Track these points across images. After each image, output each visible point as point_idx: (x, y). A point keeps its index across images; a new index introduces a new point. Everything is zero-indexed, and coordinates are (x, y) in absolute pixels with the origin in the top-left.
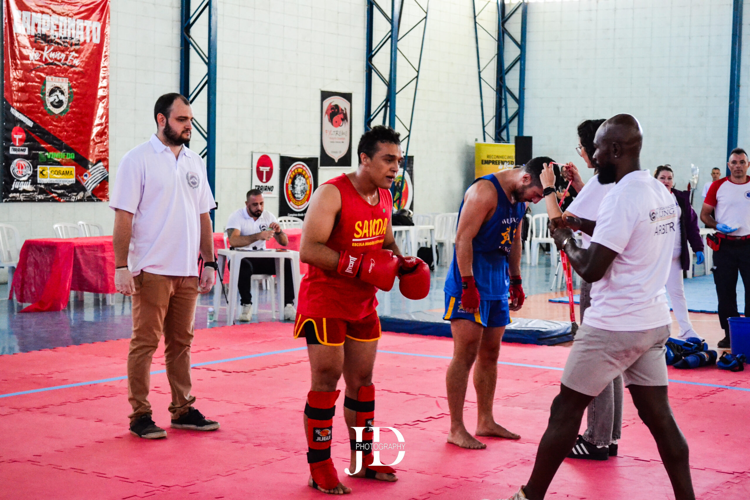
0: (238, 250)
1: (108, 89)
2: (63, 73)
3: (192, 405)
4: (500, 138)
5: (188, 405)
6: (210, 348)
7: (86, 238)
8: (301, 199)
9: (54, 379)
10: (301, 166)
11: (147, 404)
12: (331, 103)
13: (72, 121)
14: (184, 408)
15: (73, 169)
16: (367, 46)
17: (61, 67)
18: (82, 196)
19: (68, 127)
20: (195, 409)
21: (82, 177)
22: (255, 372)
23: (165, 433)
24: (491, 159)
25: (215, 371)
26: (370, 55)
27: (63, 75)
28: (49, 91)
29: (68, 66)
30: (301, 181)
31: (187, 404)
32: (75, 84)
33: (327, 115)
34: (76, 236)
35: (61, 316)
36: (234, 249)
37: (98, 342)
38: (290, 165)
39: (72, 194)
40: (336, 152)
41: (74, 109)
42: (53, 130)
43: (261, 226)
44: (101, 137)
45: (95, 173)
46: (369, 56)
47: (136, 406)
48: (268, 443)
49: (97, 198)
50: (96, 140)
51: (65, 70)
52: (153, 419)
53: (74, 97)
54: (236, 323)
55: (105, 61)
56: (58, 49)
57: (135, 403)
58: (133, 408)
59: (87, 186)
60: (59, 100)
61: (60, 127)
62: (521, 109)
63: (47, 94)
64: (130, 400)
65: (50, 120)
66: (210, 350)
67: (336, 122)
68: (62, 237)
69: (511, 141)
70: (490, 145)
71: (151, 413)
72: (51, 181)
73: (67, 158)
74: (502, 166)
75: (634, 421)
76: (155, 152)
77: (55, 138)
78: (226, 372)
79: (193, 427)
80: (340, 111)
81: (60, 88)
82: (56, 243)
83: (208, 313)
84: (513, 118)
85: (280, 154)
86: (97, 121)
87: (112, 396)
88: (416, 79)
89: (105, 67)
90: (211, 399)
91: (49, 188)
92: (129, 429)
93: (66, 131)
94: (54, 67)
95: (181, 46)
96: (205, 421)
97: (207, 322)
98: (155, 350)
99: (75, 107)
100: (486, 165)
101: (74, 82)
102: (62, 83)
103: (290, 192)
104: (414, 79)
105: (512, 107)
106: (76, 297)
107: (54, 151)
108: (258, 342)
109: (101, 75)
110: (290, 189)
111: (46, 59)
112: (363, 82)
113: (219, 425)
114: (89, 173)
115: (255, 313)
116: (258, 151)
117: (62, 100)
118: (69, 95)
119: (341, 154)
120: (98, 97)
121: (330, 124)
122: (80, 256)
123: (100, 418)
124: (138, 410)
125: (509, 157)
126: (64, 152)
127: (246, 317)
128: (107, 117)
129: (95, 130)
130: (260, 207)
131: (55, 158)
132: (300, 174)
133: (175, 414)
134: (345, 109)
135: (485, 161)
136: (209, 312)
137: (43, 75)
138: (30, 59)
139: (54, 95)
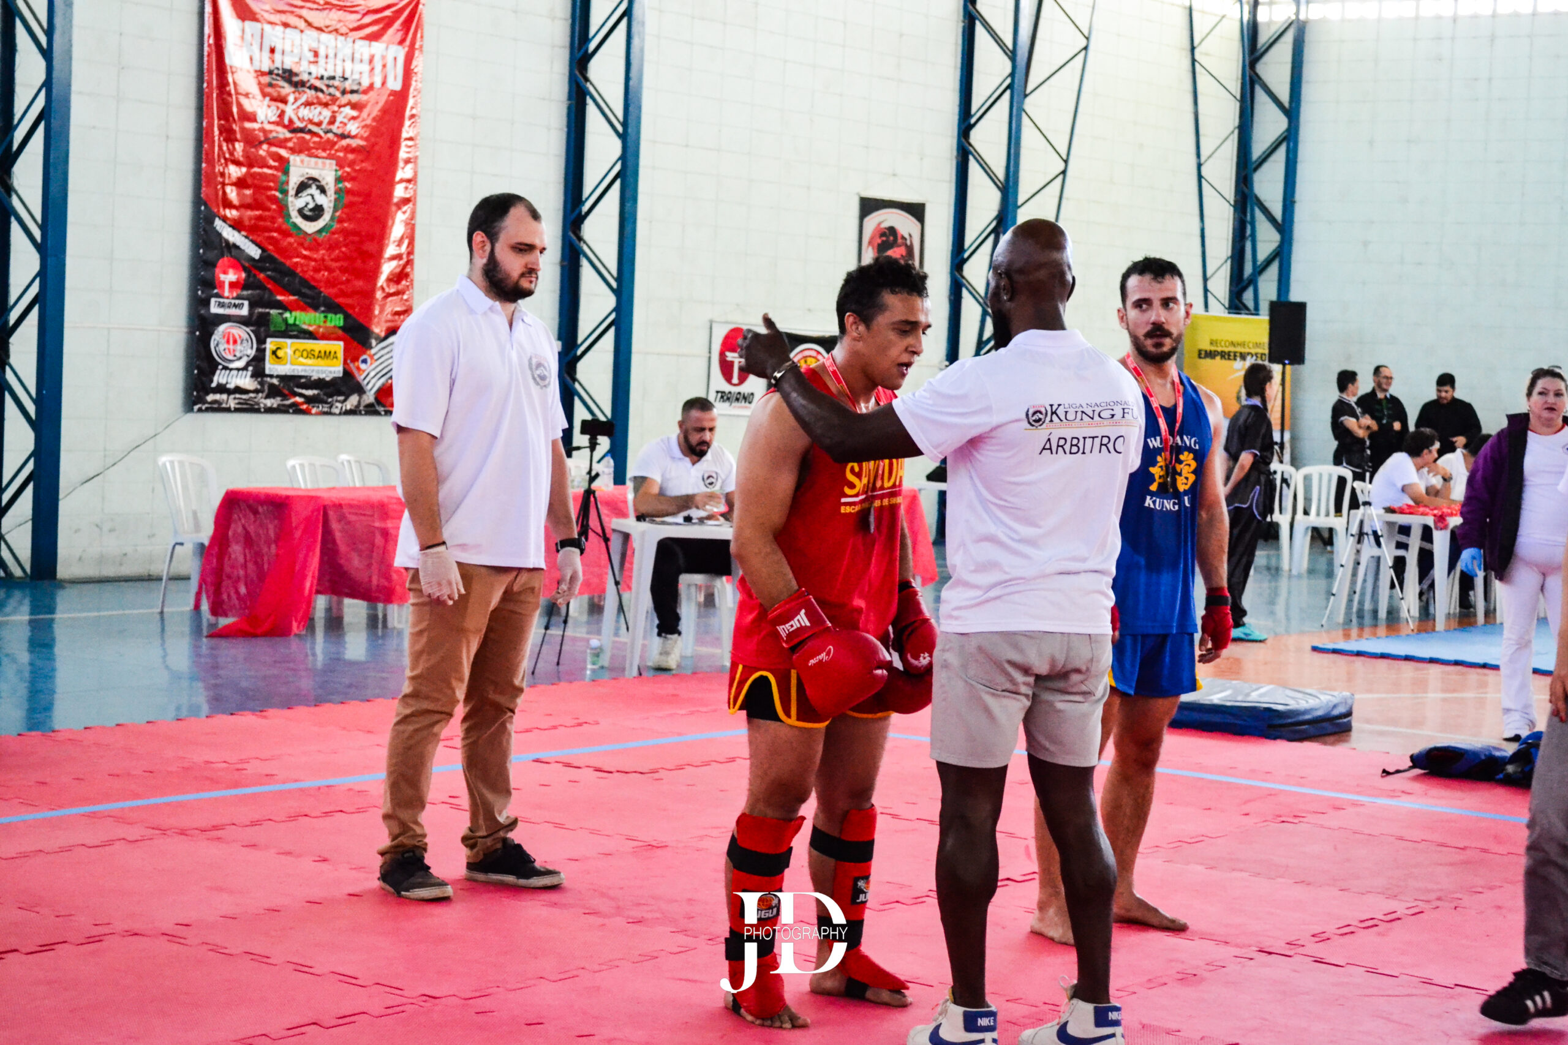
0: (653, 522)
1: (415, 184)
2: (324, 150)
3: (510, 835)
4: (1241, 305)
5: (502, 834)
6: (580, 721)
7: (355, 489)
9: (249, 772)
10: (814, 354)
11: (419, 831)
12: (879, 224)
13: (340, 248)
14: (494, 839)
15: (338, 346)
16: (960, 105)
17: (320, 137)
18: (355, 403)
19: (332, 260)
20: (516, 842)
21: (356, 364)
22: (662, 774)
23: (449, 891)
24: (1219, 349)
25: (579, 768)
26: (966, 124)
27: (324, 154)
28: (296, 187)
29: (336, 135)
31: (499, 830)
32: (348, 173)
33: (870, 248)
34: (331, 485)
35: (293, 646)
36: (645, 520)
37: (353, 702)
39: (335, 398)
41: (346, 225)
42: (302, 265)
43: (706, 476)
44: (398, 282)
45: (382, 356)
46: (963, 127)
47: (397, 831)
48: (658, 919)
49: (386, 409)
50: (387, 290)
51: (328, 145)
52: (427, 861)
53: (345, 200)
54: (644, 674)
55: (410, 126)
56: (315, 101)
57: (394, 824)
58: (390, 834)
59: (366, 382)
60: (316, 205)
61: (315, 260)
62: (1286, 245)
63: (292, 192)
64: (386, 817)
65: (295, 245)
66: (580, 725)
68: (303, 486)
69: (1261, 312)
70: (1218, 319)
71: (425, 849)
72: (294, 370)
73: (328, 324)
74: (1242, 363)
75: (1438, 903)
76: (472, 312)
77: (304, 282)
78: (604, 771)
79: (510, 879)
80: (900, 241)
81: (319, 181)
82: (288, 497)
83: (588, 651)
84: (1268, 262)
86: (391, 250)
87: (359, 811)
88: (1061, 177)
89: (411, 139)
90: (559, 826)
91: (289, 386)
92: (379, 879)
93: (327, 269)
94: (308, 137)
95: (570, 98)
96: (534, 868)
97: (584, 669)
98: (448, 721)
99: (349, 219)
100: (1208, 361)
101: (348, 169)
102: (322, 169)
104: (1057, 176)
105: (1267, 239)
106: (329, 610)
107: (302, 309)
108: (683, 712)
109: (403, 154)
111: (291, 121)
112: (950, 181)
113: (564, 878)
114: (372, 357)
115: (689, 652)
116: (723, 320)
117: (321, 206)
118: (337, 196)
120: (395, 200)
122: (335, 526)
123: (326, 855)
124: (400, 839)
125: (1257, 345)
126: (323, 312)
127: (667, 662)
128: (411, 243)
129: (388, 268)
130: (707, 436)
131: (304, 323)
133: (475, 850)
134: (910, 236)
135: (1206, 351)
136: (592, 649)
137: (283, 152)
138: (259, 120)
139: (305, 193)
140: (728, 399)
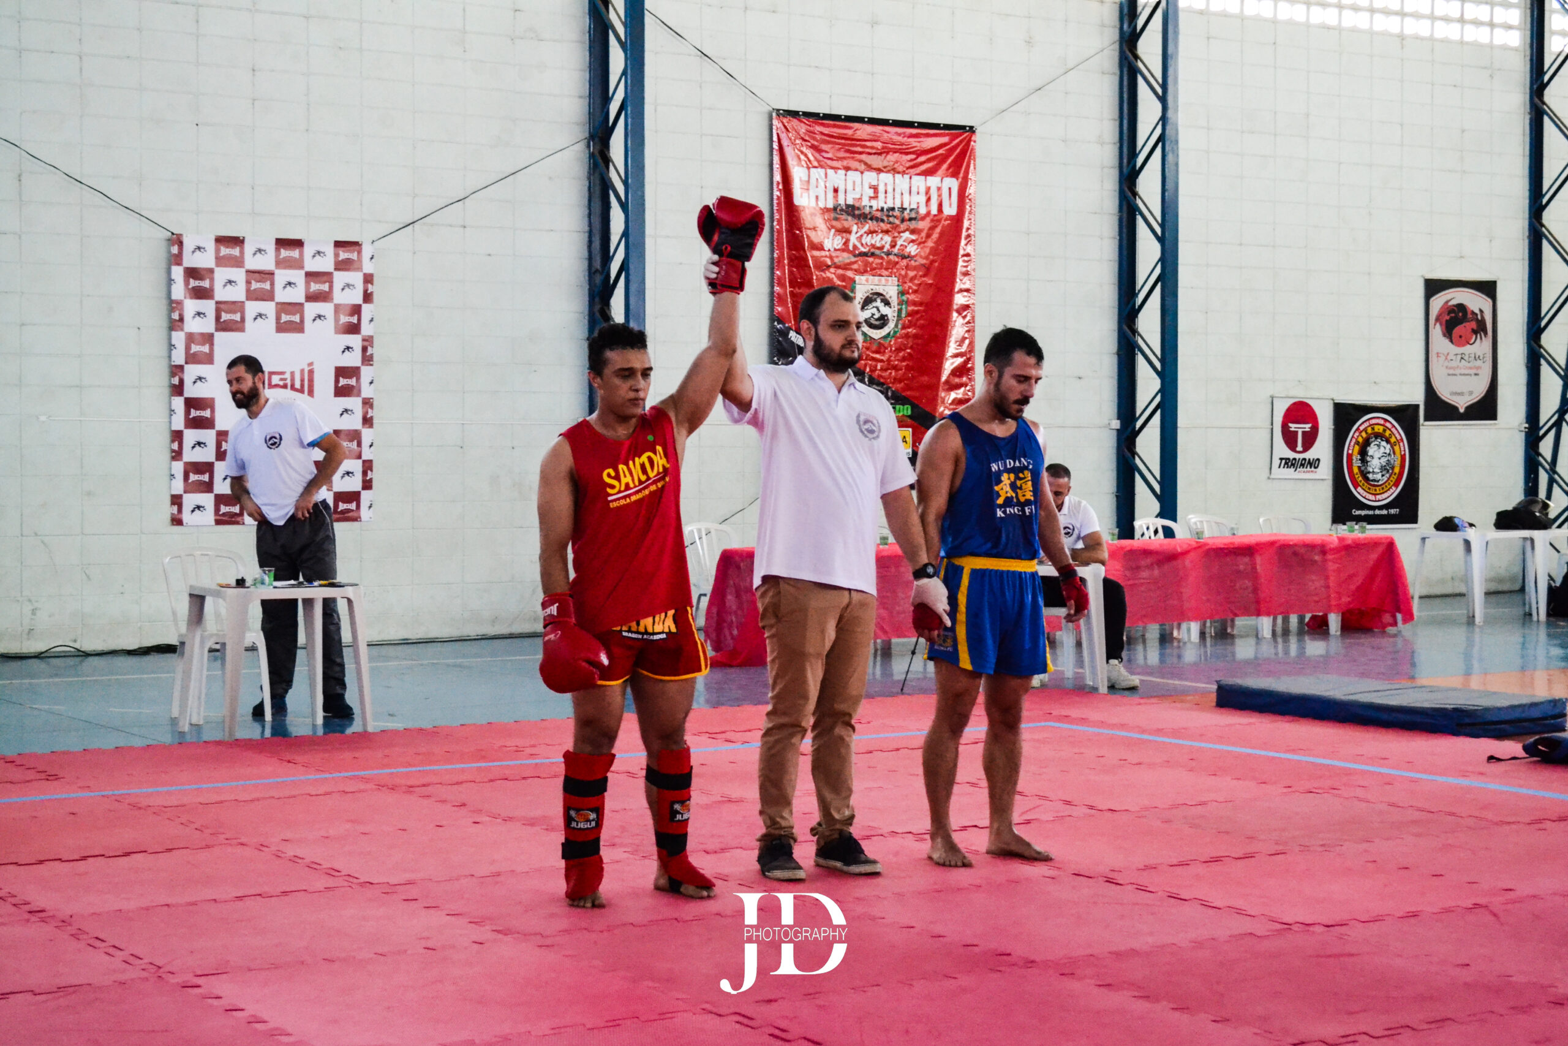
1: (973, 294)
2: (887, 269)
3: (849, 828)
5: (838, 827)
8: (1380, 483)
10: (1382, 422)
11: (784, 823)
12: (1447, 302)
13: (905, 350)
15: (907, 432)
16: (1531, 190)
17: (882, 258)
19: (898, 360)
20: (852, 834)
23: (804, 873)
26: (1538, 204)
27: (887, 273)
28: (861, 301)
29: (897, 256)
30: (1382, 448)
31: (840, 825)
32: (910, 287)
33: (1438, 325)
38: (1358, 420)
40: (1461, 394)
41: (910, 330)
44: (960, 375)
46: (1535, 207)
47: (768, 823)
50: (950, 382)
51: (890, 265)
55: (966, 245)
56: (877, 229)
57: (766, 817)
60: (882, 315)
61: (882, 361)
63: (858, 305)
67: (1461, 337)
73: (897, 414)
80: (1470, 316)
81: (883, 296)
85: (1333, 400)
86: (952, 348)
89: (968, 255)
92: (756, 861)
93: (895, 368)
94: (871, 259)
95: (1120, 211)
96: (863, 857)
99: (911, 325)
101: (909, 284)
102: (885, 285)
103: (1356, 470)
109: (960, 268)
110: (1356, 463)
111: (855, 247)
112: (1524, 259)
113: (880, 867)
116: (1284, 395)
117: (886, 316)
118: (900, 307)
119: (1474, 396)
120: (955, 307)
121: (1446, 341)
124: (771, 829)
128: (972, 342)
129: (950, 365)
132: (1378, 436)
134: (1481, 310)
137: (850, 274)
138: (826, 249)
139: (871, 306)
140: (1293, 465)
